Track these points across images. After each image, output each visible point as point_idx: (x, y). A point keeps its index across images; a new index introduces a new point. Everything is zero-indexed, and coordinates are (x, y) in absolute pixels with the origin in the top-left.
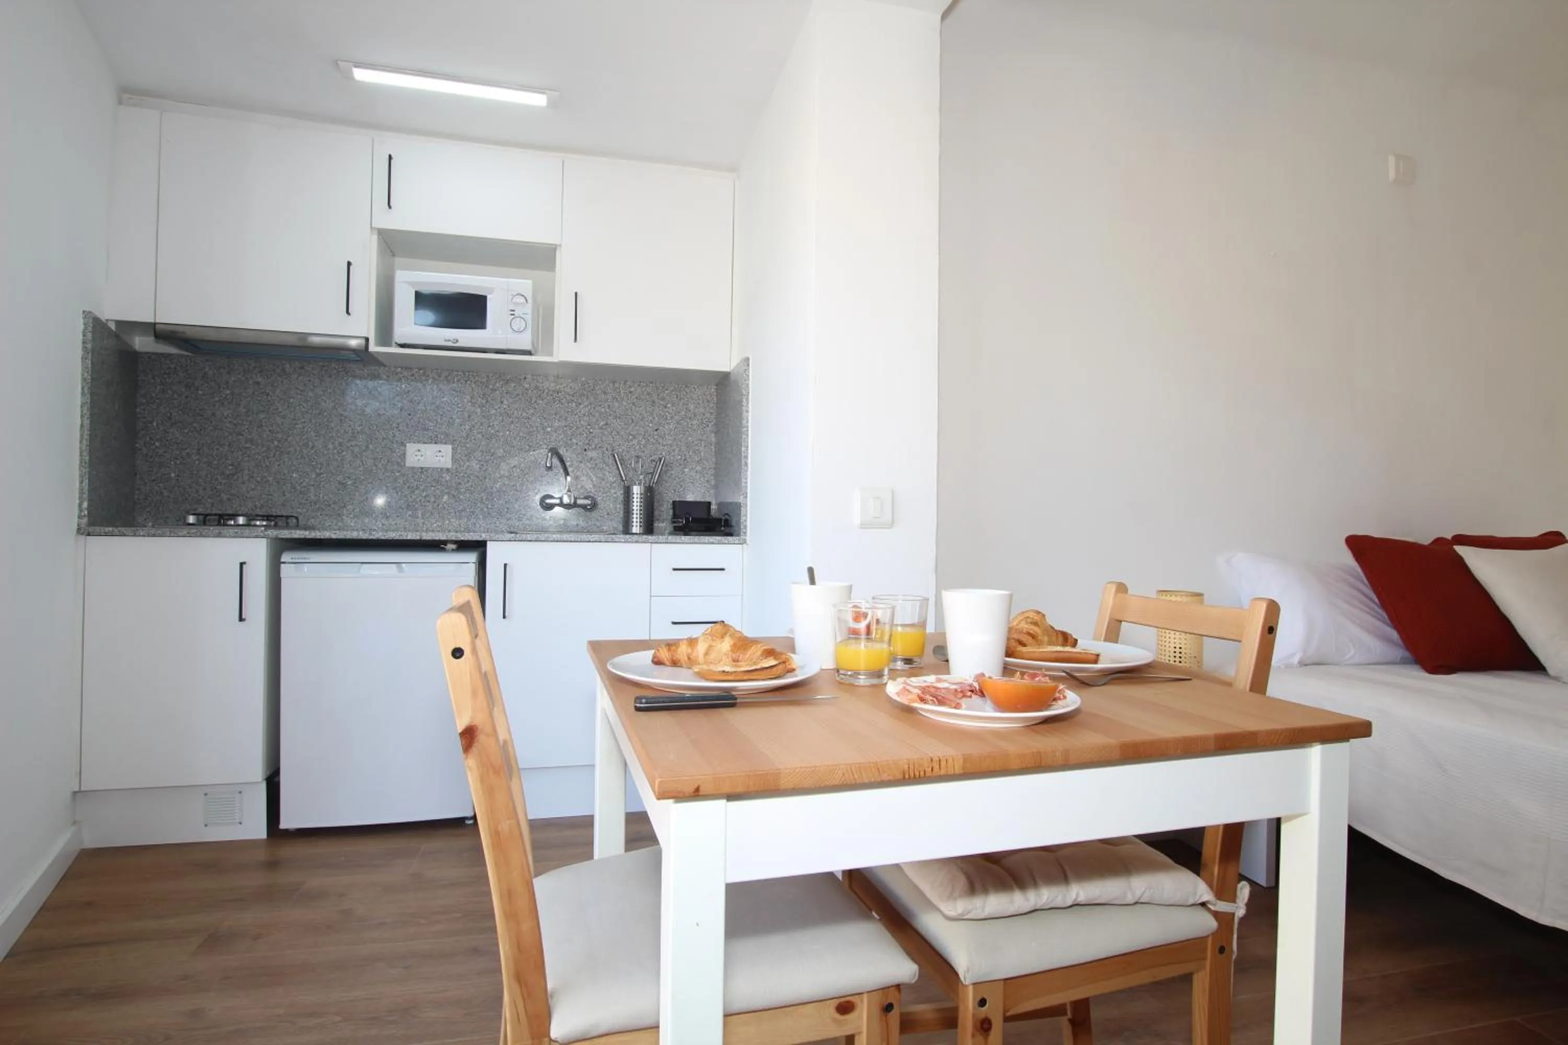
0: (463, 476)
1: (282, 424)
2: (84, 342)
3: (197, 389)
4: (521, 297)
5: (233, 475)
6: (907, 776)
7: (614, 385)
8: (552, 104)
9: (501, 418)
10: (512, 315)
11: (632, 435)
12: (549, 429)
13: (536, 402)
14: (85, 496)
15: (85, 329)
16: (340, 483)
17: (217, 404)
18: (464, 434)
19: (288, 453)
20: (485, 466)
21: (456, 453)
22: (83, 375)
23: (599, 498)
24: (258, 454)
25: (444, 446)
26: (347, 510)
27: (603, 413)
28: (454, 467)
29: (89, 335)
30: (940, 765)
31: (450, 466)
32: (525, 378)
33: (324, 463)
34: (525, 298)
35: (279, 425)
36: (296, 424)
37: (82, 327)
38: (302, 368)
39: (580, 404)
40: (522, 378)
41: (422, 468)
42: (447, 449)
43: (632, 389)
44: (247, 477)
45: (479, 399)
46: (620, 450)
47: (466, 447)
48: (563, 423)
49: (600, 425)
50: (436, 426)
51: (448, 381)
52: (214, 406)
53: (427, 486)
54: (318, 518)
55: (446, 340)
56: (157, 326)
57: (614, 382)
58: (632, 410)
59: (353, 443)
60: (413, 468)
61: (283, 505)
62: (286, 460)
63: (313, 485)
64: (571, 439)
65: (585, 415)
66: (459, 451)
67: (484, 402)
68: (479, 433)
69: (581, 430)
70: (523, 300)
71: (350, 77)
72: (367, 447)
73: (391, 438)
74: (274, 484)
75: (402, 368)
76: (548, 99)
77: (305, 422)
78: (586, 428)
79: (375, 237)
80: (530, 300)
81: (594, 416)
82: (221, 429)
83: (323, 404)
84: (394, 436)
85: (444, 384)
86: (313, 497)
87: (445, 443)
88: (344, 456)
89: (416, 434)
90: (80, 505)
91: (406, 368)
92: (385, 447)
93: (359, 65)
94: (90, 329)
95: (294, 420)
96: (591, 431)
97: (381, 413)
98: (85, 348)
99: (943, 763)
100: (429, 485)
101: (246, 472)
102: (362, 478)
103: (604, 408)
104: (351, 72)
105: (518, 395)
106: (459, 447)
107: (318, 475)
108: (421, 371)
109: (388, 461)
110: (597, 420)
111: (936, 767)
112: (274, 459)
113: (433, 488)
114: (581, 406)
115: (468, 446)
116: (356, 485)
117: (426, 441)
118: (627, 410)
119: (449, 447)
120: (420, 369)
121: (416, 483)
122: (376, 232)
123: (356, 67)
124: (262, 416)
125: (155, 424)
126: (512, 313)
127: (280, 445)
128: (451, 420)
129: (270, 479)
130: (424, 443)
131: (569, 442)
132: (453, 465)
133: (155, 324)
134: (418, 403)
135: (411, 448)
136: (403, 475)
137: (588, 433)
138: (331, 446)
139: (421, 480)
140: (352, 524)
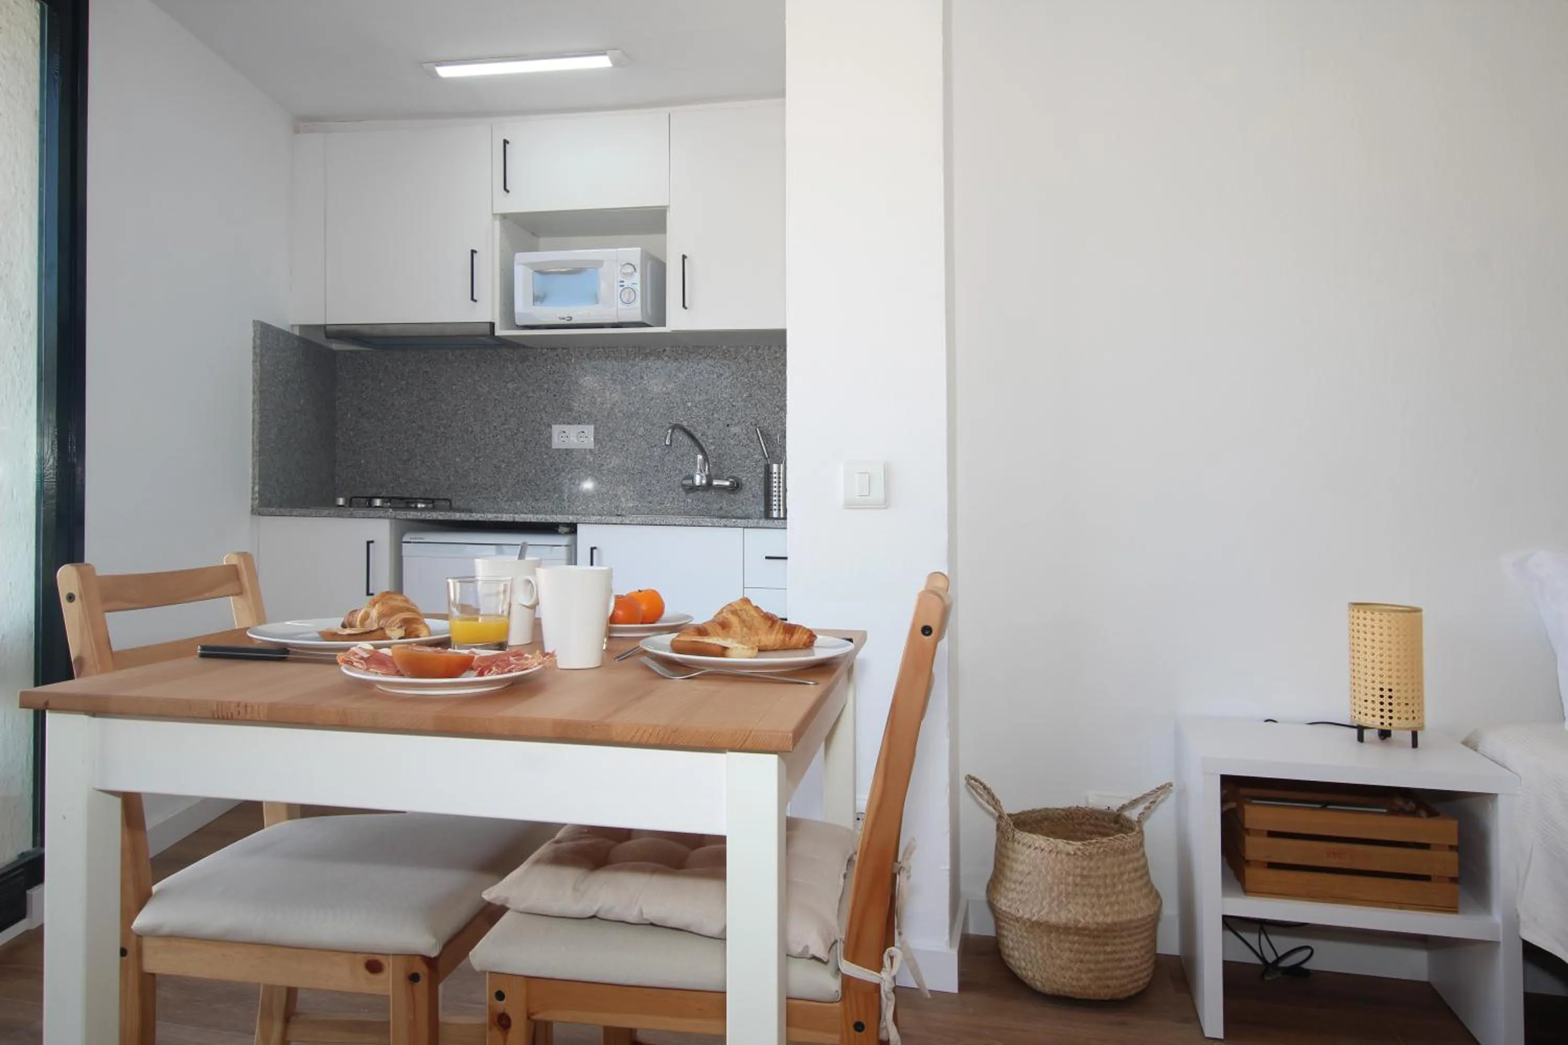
0: (605, 458)
1: (447, 410)
2: (254, 348)
3: (380, 382)
4: (629, 266)
5: (409, 460)
6: (216, 716)
7: (757, 351)
8: (616, 63)
9: (641, 395)
10: (621, 286)
11: (778, 406)
12: (689, 404)
13: (675, 375)
14: (257, 481)
15: (254, 336)
16: (495, 466)
17: (396, 394)
18: (606, 413)
19: (452, 439)
20: (626, 447)
21: (598, 433)
22: (253, 376)
23: (744, 479)
24: (429, 440)
25: (587, 426)
26: (502, 493)
27: (747, 384)
28: (597, 448)
29: (258, 341)
30: (246, 710)
31: (592, 447)
32: (665, 350)
33: (482, 447)
34: (634, 267)
35: (443, 412)
36: (458, 410)
37: (252, 335)
38: (462, 355)
39: (721, 375)
40: (661, 350)
41: (567, 450)
42: (590, 429)
43: (778, 355)
44: (419, 462)
45: (620, 376)
46: (766, 424)
47: (607, 426)
48: (704, 397)
49: (744, 397)
50: (579, 406)
51: (590, 359)
52: (393, 395)
53: (572, 469)
54: (477, 501)
55: (561, 318)
56: (328, 328)
57: (757, 349)
58: (778, 378)
59: (506, 426)
60: (558, 450)
61: (449, 488)
62: (450, 445)
63: (472, 469)
64: (713, 414)
65: (726, 386)
66: (601, 431)
67: (624, 378)
68: (620, 411)
69: (723, 403)
70: (630, 269)
71: (435, 76)
72: (518, 430)
73: (539, 421)
74: (441, 468)
75: (548, 349)
76: (611, 59)
77: (464, 408)
78: (728, 401)
79: (497, 223)
80: (638, 269)
81: (737, 387)
82: (399, 418)
83: (480, 389)
84: (541, 418)
85: (586, 363)
86: (473, 481)
87: (588, 424)
88: (498, 439)
89: (562, 415)
90: (253, 489)
91: (552, 349)
92: (534, 430)
93: (441, 63)
94: (258, 336)
95: (456, 406)
96: (734, 404)
97: (530, 396)
98: (255, 354)
99: (249, 709)
100: (574, 467)
101: (419, 457)
102: (514, 460)
103: (747, 378)
104: (436, 73)
105: (657, 369)
106: (602, 428)
107: (477, 459)
108: (565, 351)
109: (536, 444)
110: (740, 392)
111: (242, 711)
112: (441, 444)
113: (577, 470)
114: (722, 378)
115: (610, 425)
116: (509, 468)
117: (570, 422)
118: (772, 378)
119: (592, 427)
120: (563, 349)
121: (561, 465)
122: (498, 217)
123: (437, 66)
124: (431, 403)
125: (349, 415)
126: (622, 284)
127: (446, 431)
128: (593, 400)
129: (438, 464)
130: (569, 424)
131: (711, 418)
132: (595, 446)
133: (325, 326)
134: (563, 383)
135: (556, 429)
136: (550, 457)
137: (730, 406)
138: (487, 431)
139: (566, 462)
140: (506, 507)
